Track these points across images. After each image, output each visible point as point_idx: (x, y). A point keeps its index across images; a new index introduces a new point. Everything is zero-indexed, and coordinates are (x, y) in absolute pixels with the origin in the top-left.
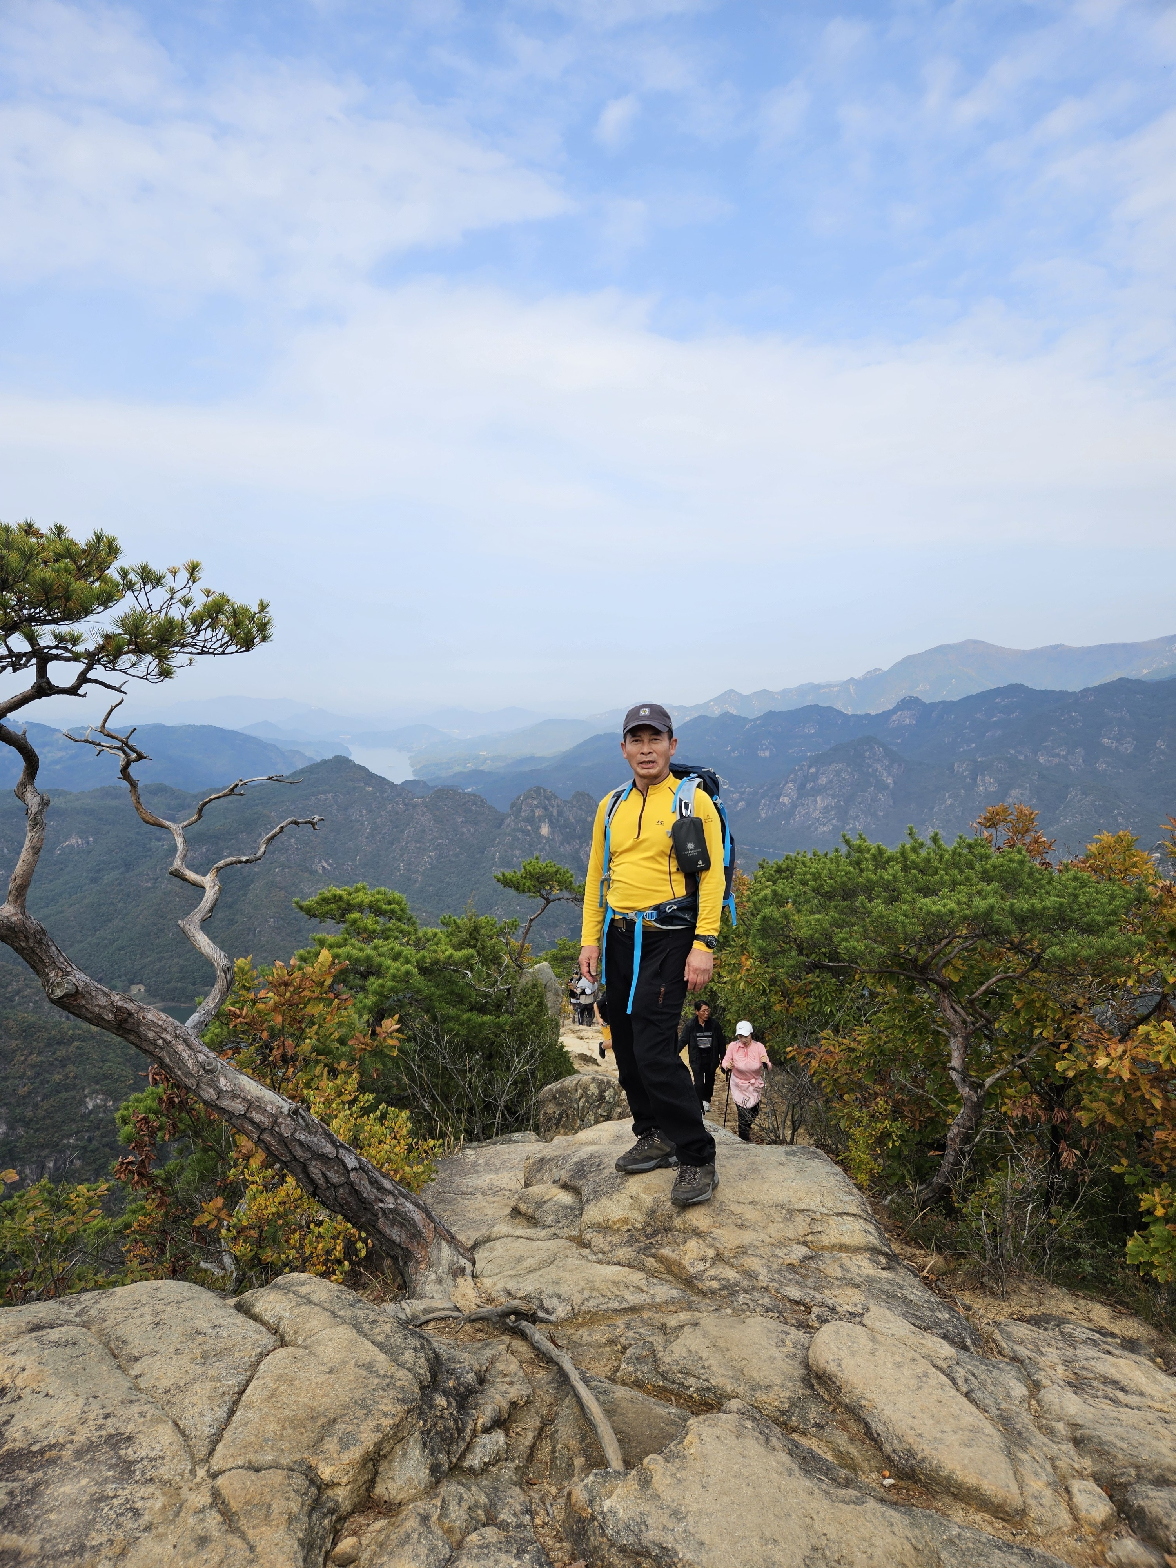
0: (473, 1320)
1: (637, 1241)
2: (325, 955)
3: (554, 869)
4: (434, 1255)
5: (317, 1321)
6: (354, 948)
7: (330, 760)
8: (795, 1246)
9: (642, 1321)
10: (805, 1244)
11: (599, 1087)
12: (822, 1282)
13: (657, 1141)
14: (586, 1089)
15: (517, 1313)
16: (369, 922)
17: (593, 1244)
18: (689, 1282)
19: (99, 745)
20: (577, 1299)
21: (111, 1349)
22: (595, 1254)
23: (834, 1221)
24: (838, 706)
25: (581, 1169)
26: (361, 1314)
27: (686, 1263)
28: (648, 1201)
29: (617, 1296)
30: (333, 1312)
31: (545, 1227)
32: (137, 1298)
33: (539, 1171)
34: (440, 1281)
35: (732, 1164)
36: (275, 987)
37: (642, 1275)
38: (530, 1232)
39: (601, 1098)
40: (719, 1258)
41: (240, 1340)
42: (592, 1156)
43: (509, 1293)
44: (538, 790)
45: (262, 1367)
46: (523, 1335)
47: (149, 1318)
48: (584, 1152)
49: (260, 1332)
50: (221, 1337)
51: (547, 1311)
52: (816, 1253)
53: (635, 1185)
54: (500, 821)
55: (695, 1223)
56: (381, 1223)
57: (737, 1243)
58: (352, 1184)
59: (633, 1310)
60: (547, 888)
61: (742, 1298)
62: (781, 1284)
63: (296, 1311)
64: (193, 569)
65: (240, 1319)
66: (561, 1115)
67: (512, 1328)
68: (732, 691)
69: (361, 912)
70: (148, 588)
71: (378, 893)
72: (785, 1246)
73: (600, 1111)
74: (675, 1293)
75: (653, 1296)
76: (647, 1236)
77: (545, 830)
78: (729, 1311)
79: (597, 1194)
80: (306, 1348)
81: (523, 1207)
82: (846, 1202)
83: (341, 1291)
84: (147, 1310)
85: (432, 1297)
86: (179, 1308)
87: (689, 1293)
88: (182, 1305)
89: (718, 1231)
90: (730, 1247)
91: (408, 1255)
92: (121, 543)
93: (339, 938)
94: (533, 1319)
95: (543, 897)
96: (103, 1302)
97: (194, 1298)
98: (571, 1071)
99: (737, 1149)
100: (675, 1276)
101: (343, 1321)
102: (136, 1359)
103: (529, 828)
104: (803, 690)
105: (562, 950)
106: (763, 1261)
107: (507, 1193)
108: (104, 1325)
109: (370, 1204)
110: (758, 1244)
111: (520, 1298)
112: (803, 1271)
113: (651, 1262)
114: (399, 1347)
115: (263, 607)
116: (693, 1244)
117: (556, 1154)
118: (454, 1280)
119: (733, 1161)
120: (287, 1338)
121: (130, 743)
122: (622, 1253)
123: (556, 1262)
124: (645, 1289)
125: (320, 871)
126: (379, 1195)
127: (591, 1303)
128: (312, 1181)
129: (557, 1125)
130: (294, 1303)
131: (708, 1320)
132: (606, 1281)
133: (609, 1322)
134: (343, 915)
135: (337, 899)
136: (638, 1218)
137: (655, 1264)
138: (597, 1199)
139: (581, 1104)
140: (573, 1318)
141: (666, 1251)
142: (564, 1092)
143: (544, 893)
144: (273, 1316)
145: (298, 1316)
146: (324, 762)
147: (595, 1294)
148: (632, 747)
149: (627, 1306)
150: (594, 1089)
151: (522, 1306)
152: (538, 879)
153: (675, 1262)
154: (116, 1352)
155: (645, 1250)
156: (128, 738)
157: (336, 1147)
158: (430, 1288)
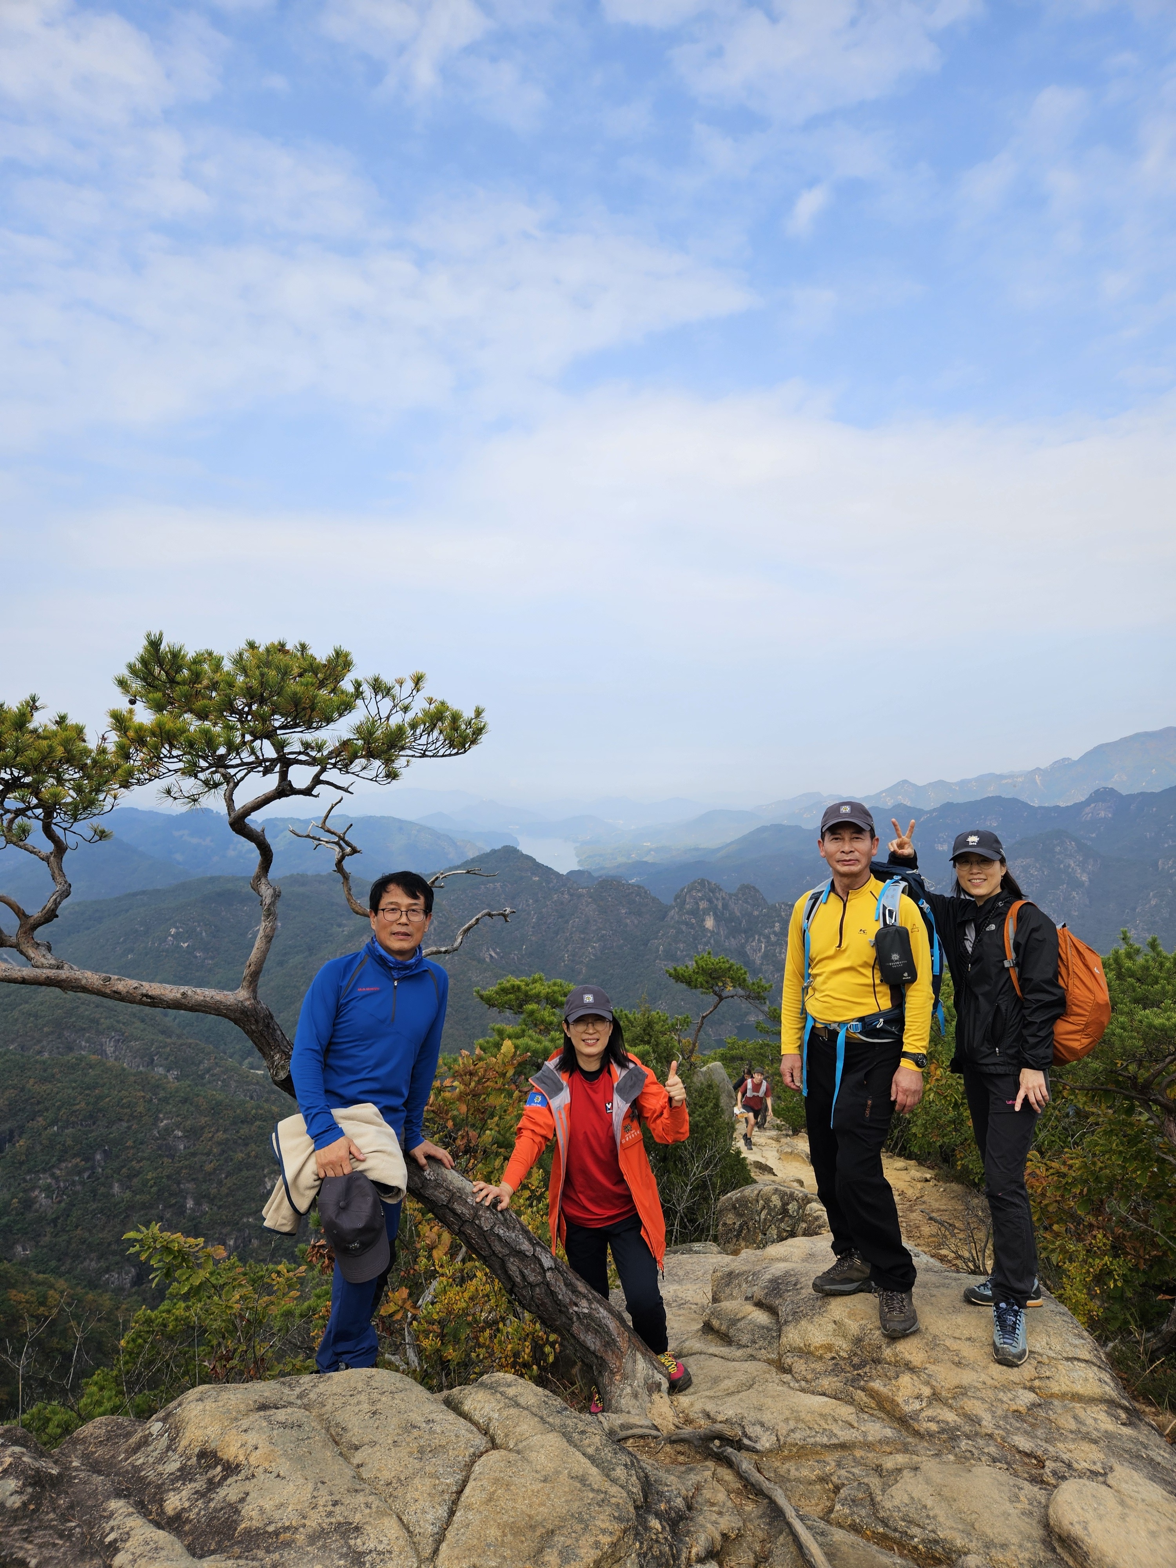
0: (673, 1441)
1: (843, 1370)
2: (508, 1045)
3: (727, 966)
4: (629, 1366)
5: (527, 1426)
6: (532, 1040)
7: (499, 850)
8: (1021, 1391)
9: (854, 1460)
10: (1032, 1389)
11: (782, 1199)
12: (1054, 1434)
13: (858, 1262)
14: (768, 1200)
15: (721, 1437)
16: (546, 1013)
17: (794, 1370)
18: (903, 1421)
19: (319, 840)
20: (783, 1429)
21: (332, 1435)
22: (797, 1381)
23: (1063, 1366)
24: (1024, 798)
25: (777, 1286)
26: (569, 1422)
27: (900, 1400)
28: (853, 1327)
29: (825, 1430)
30: (542, 1418)
31: (740, 1346)
32: (353, 1385)
33: (728, 1285)
34: (635, 1396)
35: (943, 1294)
36: (461, 1076)
37: (851, 1409)
38: (724, 1350)
39: (784, 1211)
40: (936, 1397)
41: (453, 1438)
42: (787, 1274)
43: (708, 1416)
44: (702, 882)
45: (477, 1468)
46: (729, 1463)
47: (366, 1407)
48: (778, 1269)
49: (471, 1432)
50: (435, 1432)
51: (750, 1438)
52: (1045, 1401)
53: (838, 1308)
54: (663, 913)
55: (908, 1357)
56: (576, 1327)
57: (956, 1382)
58: (548, 1285)
59: (843, 1446)
60: (720, 984)
61: (964, 1444)
62: (1008, 1432)
63: (505, 1413)
64: (418, 680)
65: (452, 1416)
66: (741, 1226)
67: (716, 1454)
68: (905, 782)
69: (538, 1003)
70: (379, 697)
71: (555, 984)
72: (1009, 1390)
73: (783, 1225)
74: (889, 1432)
75: (865, 1434)
76: (854, 1366)
77: (709, 923)
78: (951, 1457)
79: (797, 1316)
80: (518, 1452)
81: (715, 1323)
82: (1076, 1346)
83: (547, 1396)
84: (363, 1397)
85: (629, 1412)
86: (393, 1398)
87: (903, 1432)
88: (396, 1396)
89: (933, 1367)
90: (948, 1386)
91: (603, 1364)
92: (355, 658)
93: (518, 1029)
94: (739, 1446)
95: (715, 993)
96: (321, 1386)
97: (406, 1390)
98: (749, 1181)
99: (946, 1278)
100: (888, 1413)
101: (553, 1428)
102: (357, 1448)
103: (693, 921)
104: (983, 780)
105: (731, 1049)
106: (986, 1406)
107: (693, 1307)
108: (324, 1410)
109: (565, 1306)
110: (980, 1386)
111: (720, 1422)
112: (1031, 1419)
113: (860, 1395)
114: (610, 1462)
115: (478, 713)
116: (906, 1379)
117: (745, 1268)
118: (650, 1396)
119: (942, 1289)
120: (498, 1441)
121: (346, 839)
122: (826, 1383)
123: (755, 1386)
124: (856, 1425)
125: (488, 960)
126: (574, 1298)
127: (798, 1435)
128: (510, 1278)
129: (738, 1236)
130: (502, 1405)
131: (929, 1465)
132: (813, 1413)
133: (818, 1457)
134: (521, 1006)
135: (516, 989)
136: (843, 1346)
137: (865, 1398)
138: (797, 1321)
139: (763, 1216)
140: (779, 1448)
141: (877, 1385)
142: (744, 1202)
143: (717, 989)
144: (482, 1416)
145: (507, 1418)
146: (494, 852)
147: (801, 1425)
148: (831, 846)
149: (836, 1441)
150: (776, 1201)
151: (727, 1431)
152: (710, 975)
153: (887, 1399)
154: (337, 1439)
155: (853, 1382)
156: (345, 833)
157: (533, 1245)
158: (625, 1402)
